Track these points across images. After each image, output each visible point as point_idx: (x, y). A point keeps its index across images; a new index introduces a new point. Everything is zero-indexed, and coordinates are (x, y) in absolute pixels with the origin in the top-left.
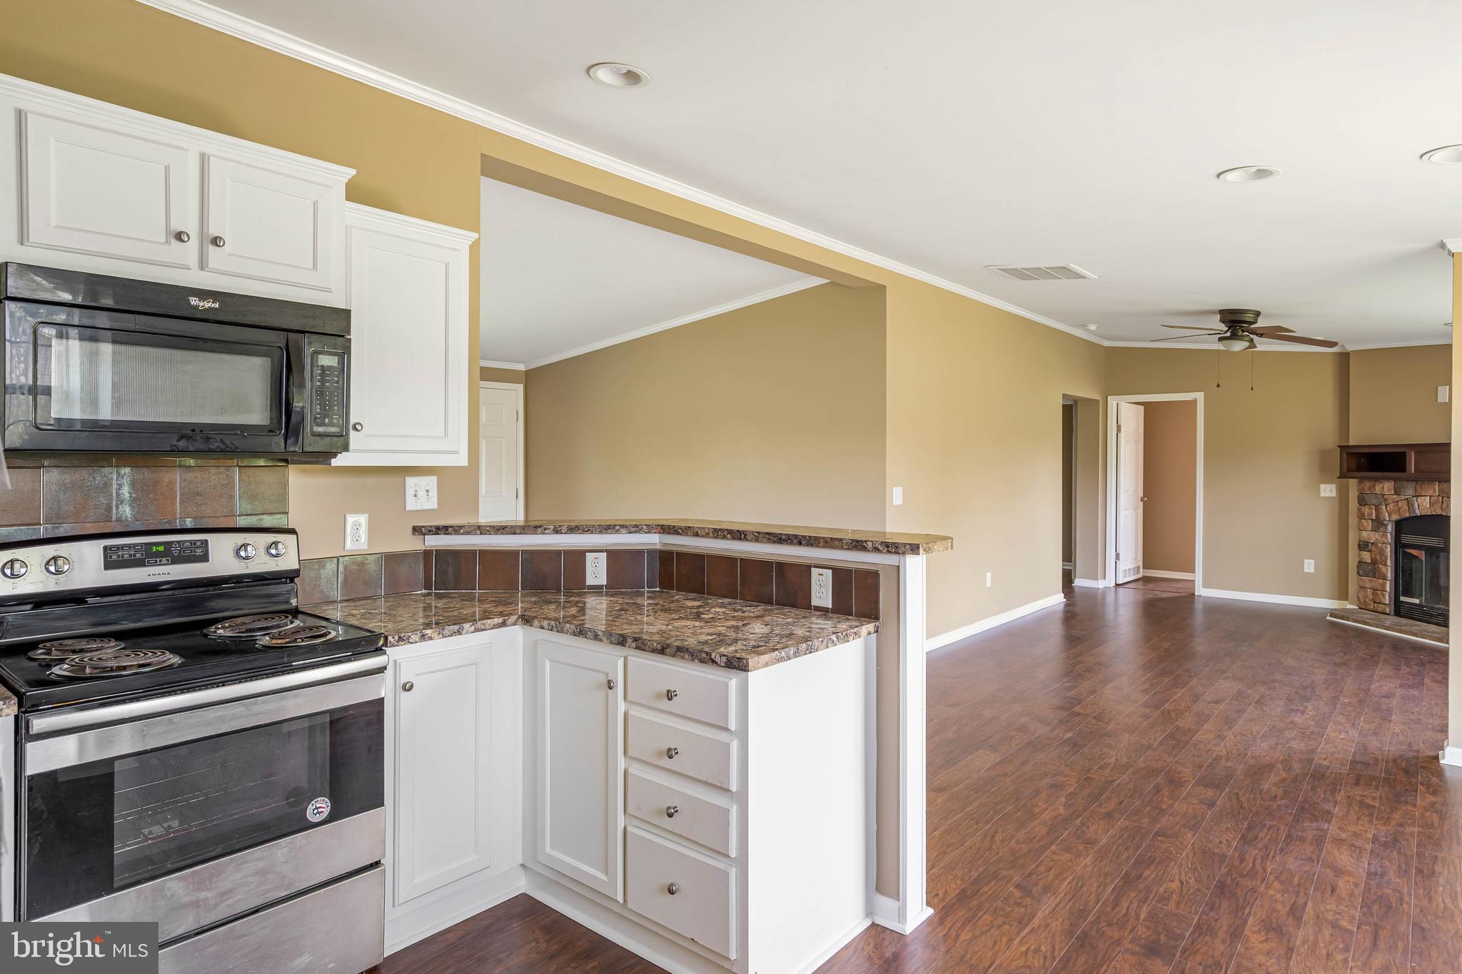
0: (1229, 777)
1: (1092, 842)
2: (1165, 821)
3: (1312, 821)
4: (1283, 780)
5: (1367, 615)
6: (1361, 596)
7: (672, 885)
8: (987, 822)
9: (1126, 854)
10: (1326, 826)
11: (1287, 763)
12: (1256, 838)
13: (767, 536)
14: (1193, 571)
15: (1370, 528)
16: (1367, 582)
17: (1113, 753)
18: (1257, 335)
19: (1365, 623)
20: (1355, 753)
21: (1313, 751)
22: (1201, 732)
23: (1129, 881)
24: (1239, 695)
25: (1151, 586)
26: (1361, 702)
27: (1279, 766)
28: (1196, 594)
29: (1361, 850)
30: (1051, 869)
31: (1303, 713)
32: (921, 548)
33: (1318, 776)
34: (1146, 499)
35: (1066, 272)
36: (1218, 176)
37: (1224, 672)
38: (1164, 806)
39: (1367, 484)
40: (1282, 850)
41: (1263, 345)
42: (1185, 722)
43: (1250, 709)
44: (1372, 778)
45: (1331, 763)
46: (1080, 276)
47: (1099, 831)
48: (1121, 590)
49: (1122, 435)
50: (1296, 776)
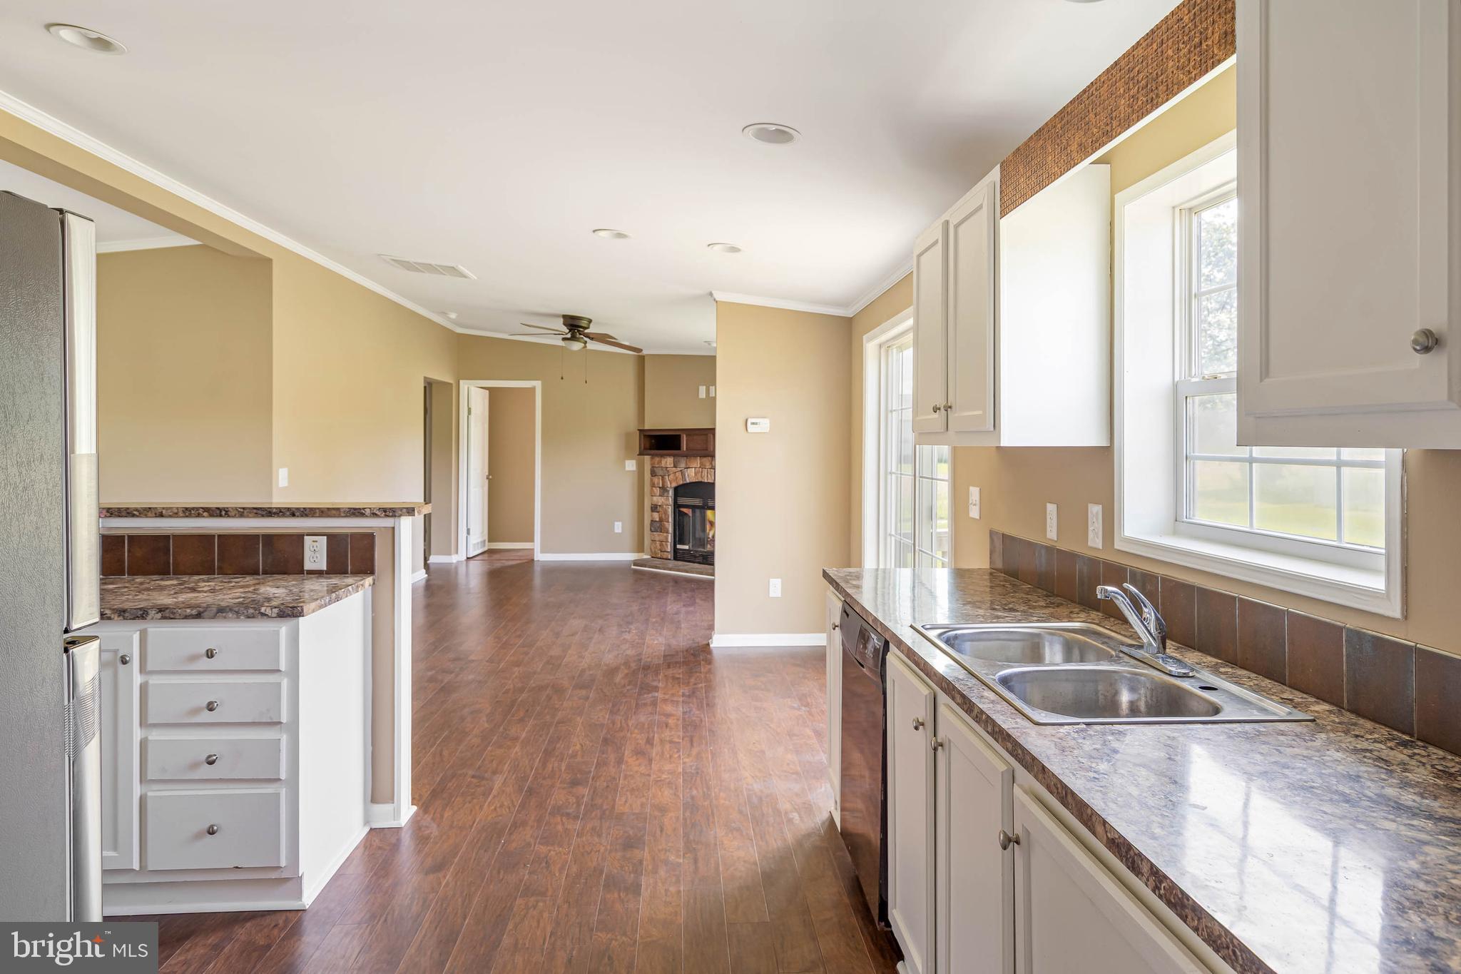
0: (593, 681)
1: (516, 739)
2: (560, 715)
3: (648, 694)
4: (627, 675)
5: (658, 562)
6: (652, 548)
7: (212, 826)
8: (431, 747)
9: (541, 739)
10: (656, 694)
11: (626, 664)
12: (619, 710)
13: (255, 511)
14: (532, 540)
15: (658, 494)
16: (657, 536)
17: (510, 682)
18: (589, 338)
19: (656, 568)
20: (665, 650)
21: (640, 654)
22: (567, 656)
23: (548, 754)
24: (586, 629)
25: (497, 556)
26: (662, 619)
27: (622, 667)
28: (535, 559)
29: (678, 702)
30: (492, 761)
31: (629, 632)
32: (416, 511)
33: (646, 668)
34: (490, 477)
35: (453, 271)
36: (594, 231)
37: (572, 614)
38: (557, 706)
39: (657, 459)
40: (635, 712)
41: (592, 345)
42: (555, 652)
43: (596, 636)
44: (676, 663)
45: (652, 659)
46: (464, 276)
47: (518, 731)
48: (472, 563)
49: (472, 417)
50: (634, 671)
